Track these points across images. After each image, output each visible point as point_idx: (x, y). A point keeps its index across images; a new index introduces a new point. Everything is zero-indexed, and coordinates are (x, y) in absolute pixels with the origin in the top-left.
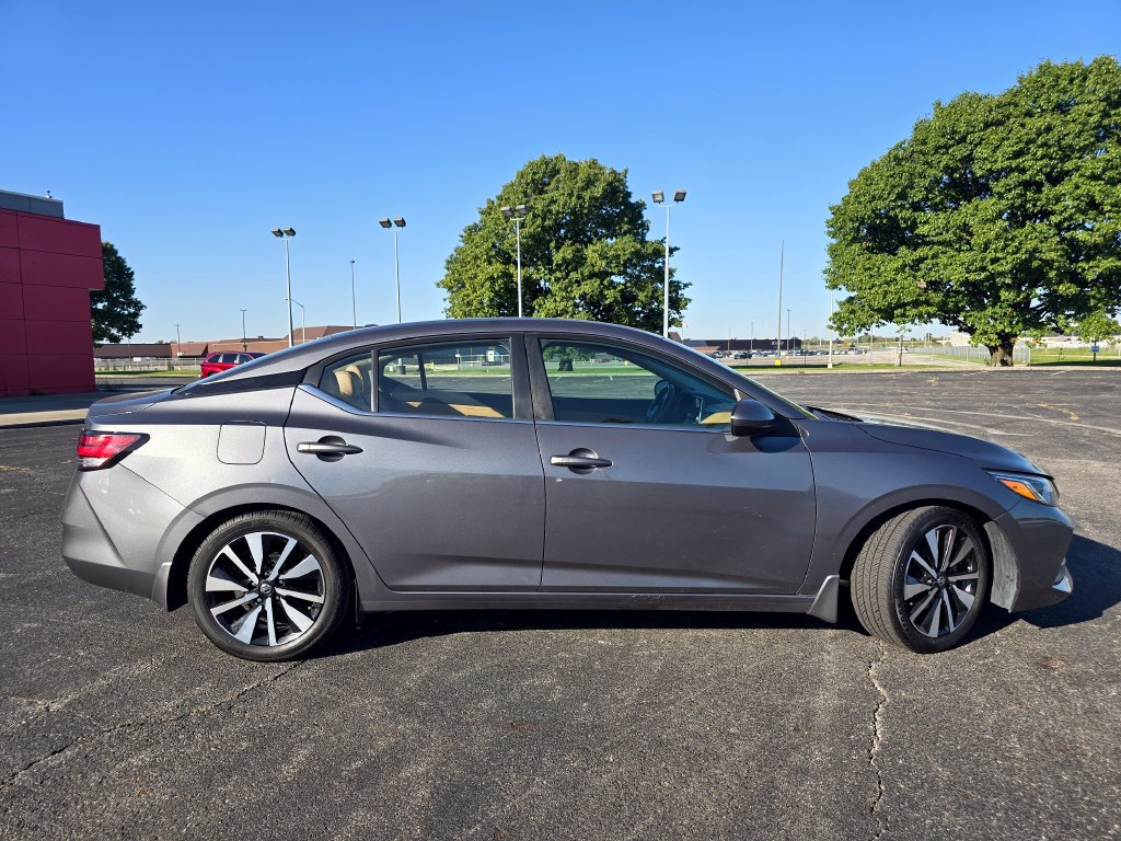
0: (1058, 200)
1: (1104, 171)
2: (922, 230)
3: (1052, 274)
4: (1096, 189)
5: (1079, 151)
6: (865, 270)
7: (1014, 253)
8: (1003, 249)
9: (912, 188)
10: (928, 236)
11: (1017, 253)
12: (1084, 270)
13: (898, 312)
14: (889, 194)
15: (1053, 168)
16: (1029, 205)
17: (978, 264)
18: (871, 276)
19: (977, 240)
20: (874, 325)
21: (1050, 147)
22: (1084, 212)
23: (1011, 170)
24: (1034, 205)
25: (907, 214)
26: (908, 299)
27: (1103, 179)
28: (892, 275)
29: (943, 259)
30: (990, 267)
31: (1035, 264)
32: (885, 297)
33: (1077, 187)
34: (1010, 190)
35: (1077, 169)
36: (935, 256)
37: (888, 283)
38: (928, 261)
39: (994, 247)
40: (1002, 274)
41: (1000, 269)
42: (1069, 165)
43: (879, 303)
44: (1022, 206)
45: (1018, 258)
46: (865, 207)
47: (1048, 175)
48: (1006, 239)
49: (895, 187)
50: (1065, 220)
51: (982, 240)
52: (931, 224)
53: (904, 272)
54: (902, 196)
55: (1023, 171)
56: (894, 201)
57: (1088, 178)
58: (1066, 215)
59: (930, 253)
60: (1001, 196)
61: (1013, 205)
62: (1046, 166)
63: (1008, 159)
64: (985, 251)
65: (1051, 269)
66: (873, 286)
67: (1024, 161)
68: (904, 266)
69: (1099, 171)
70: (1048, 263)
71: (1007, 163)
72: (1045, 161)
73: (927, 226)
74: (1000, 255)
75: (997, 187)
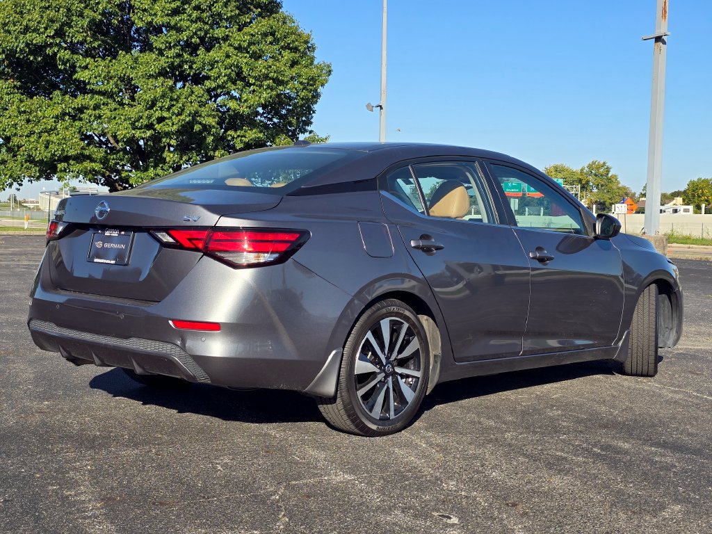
0: (212, 64)
1: (250, 44)
2: (82, 75)
3: (210, 139)
4: (243, 60)
5: (227, 20)
6: (20, 113)
7: (179, 114)
8: (169, 109)
9: (71, 27)
10: (89, 83)
11: (181, 115)
12: (233, 138)
13: (61, 166)
14: (46, 29)
15: (206, 33)
16: (186, 67)
17: (144, 122)
18: (28, 121)
19: (144, 95)
20: (27, 179)
21: (203, 11)
22: (234, 83)
23: (169, 27)
24: (191, 67)
25: (65, 54)
26: (72, 153)
27: (248, 52)
28: (51, 123)
29: (105, 111)
30: (157, 127)
31: (197, 128)
32: (47, 147)
33: (228, 56)
34: (170, 48)
35: (226, 38)
36: (96, 107)
37: (48, 131)
38: (90, 112)
39: (160, 104)
40: (168, 134)
41: (167, 129)
42: (218, 33)
43: (41, 154)
44: (180, 66)
45: (183, 120)
46: (16, 38)
47: (202, 39)
48: (172, 99)
49: (52, 21)
50: (219, 86)
51: (149, 96)
52: (91, 71)
53: (64, 120)
54: (60, 33)
55: (179, 30)
56: (53, 37)
57: (235, 48)
58: (220, 82)
59: (92, 103)
60: (161, 53)
61: (172, 63)
62: (200, 30)
63: (168, 15)
64: (151, 107)
65: (209, 134)
66: (32, 133)
67: (181, 20)
68: (64, 114)
69: (245, 44)
70: (206, 128)
71: (166, 19)
72: (199, 25)
73: (87, 72)
74: (165, 114)
75: (157, 41)
